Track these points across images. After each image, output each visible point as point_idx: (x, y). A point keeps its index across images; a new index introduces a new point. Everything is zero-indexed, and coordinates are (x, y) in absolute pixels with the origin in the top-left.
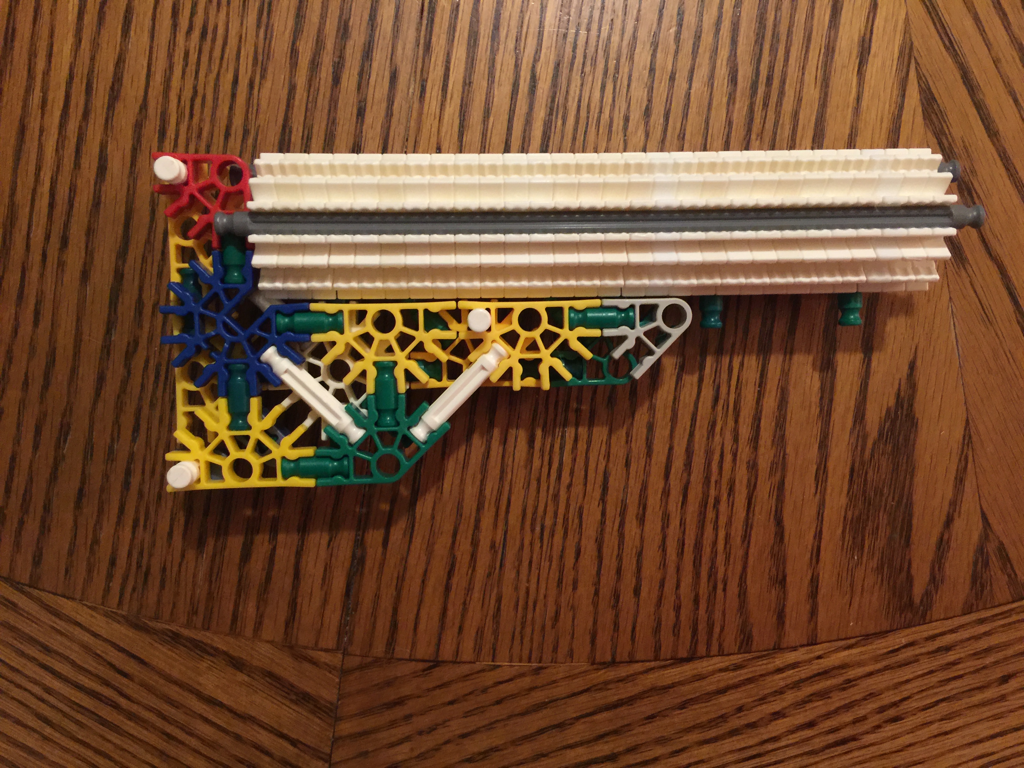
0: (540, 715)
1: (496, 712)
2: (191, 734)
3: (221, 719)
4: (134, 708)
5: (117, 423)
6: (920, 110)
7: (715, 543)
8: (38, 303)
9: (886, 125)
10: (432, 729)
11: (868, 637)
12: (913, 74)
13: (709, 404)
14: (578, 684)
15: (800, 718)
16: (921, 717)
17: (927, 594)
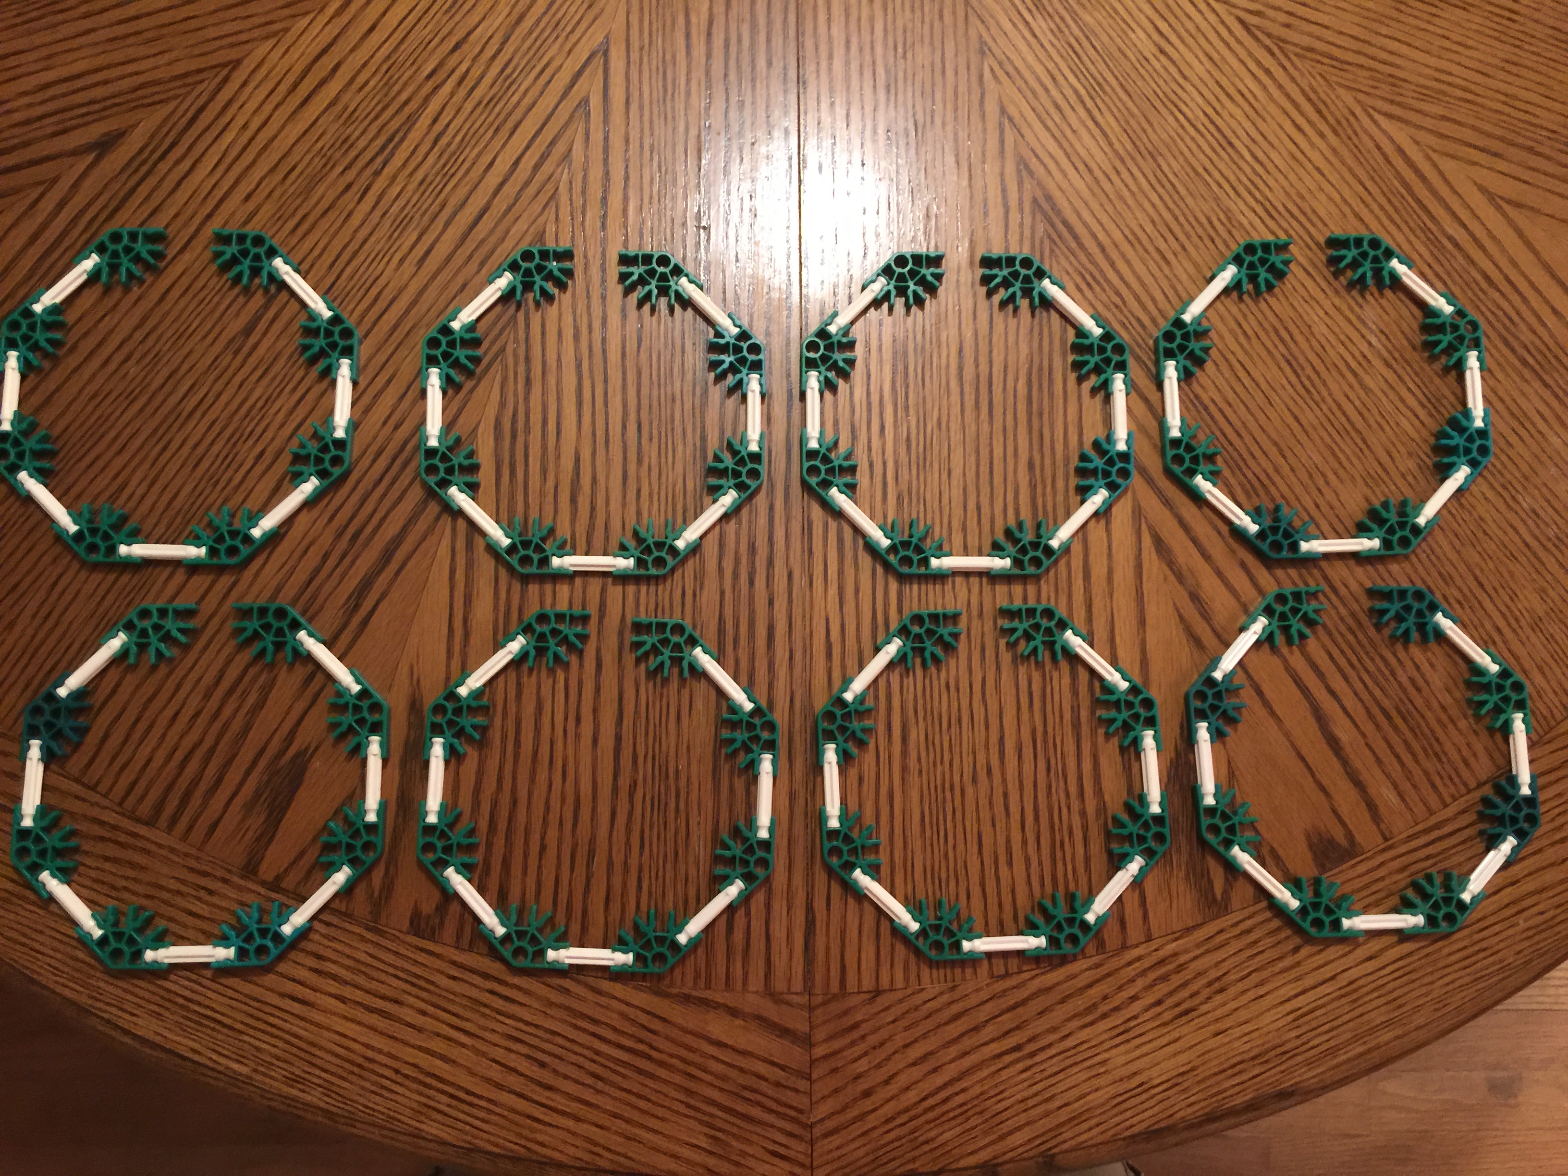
0: (959, 1022)
1: (929, 1024)
2: (706, 1071)
3: (728, 1056)
4: (664, 1057)
5: (628, 842)
6: (1153, 550)
7: (1066, 874)
8: (564, 767)
9: (1132, 563)
10: (882, 1044)
11: (1188, 930)
12: (1144, 527)
13: (1044, 773)
14: (984, 995)
15: (1150, 999)
16: (1241, 986)
17: (1225, 892)
